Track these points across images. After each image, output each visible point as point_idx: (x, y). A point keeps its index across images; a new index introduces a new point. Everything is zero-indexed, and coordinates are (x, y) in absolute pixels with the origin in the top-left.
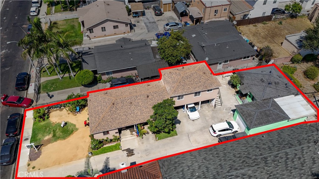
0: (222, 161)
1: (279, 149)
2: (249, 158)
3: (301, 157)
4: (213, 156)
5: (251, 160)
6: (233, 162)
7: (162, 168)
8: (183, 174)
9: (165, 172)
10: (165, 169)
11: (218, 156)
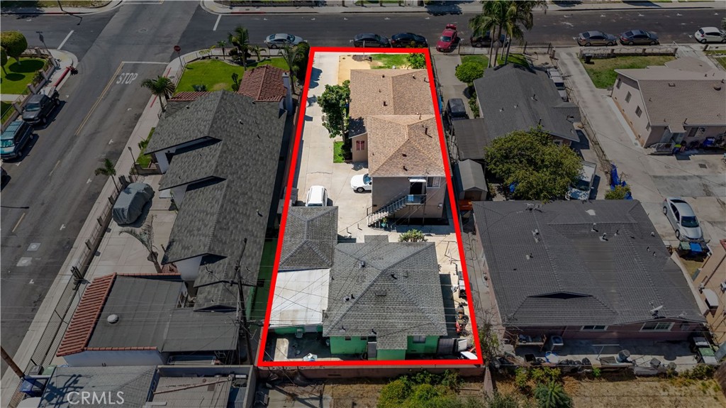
0: (245, 150)
1: (226, 210)
2: (234, 173)
3: (200, 232)
4: (259, 149)
5: (229, 172)
6: (238, 158)
7: (268, 104)
8: (250, 116)
9: (263, 107)
10: (266, 107)
11: (256, 152)
